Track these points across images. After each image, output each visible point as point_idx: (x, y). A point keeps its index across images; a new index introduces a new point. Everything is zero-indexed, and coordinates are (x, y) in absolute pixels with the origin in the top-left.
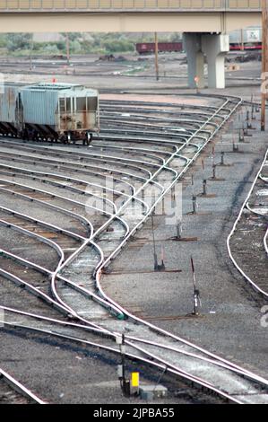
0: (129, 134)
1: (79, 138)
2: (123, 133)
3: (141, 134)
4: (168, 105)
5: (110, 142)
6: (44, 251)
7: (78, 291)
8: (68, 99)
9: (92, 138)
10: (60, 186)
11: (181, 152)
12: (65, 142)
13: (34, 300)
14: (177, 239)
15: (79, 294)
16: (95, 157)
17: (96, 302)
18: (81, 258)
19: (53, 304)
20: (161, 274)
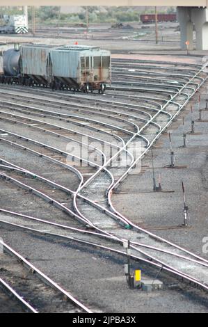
0: (135, 85)
1: (96, 88)
2: (130, 85)
3: (144, 86)
4: (165, 63)
5: (120, 92)
6: (67, 175)
7: (94, 206)
8: (87, 58)
9: (106, 88)
10: (80, 125)
11: (174, 100)
12: (84, 91)
13: (60, 213)
14: (171, 167)
15: (95, 209)
16: (108, 103)
17: (108, 215)
18: (96, 181)
19: (74, 216)
20: (158, 194)
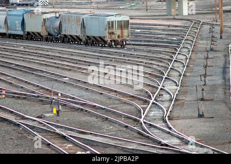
0: (145, 41)
1: (119, 44)
2: (141, 41)
3: (152, 42)
4: (160, 25)
5: (136, 46)
6: (129, 107)
7: (159, 129)
9: (126, 44)
11: (180, 51)
13: (136, 135)
14: (202, 99)
15: (161, 131)
16: (131, 54)
17: (172, 135)
18: (152, 111)
19: (148, 136)
20: (202, 119)
